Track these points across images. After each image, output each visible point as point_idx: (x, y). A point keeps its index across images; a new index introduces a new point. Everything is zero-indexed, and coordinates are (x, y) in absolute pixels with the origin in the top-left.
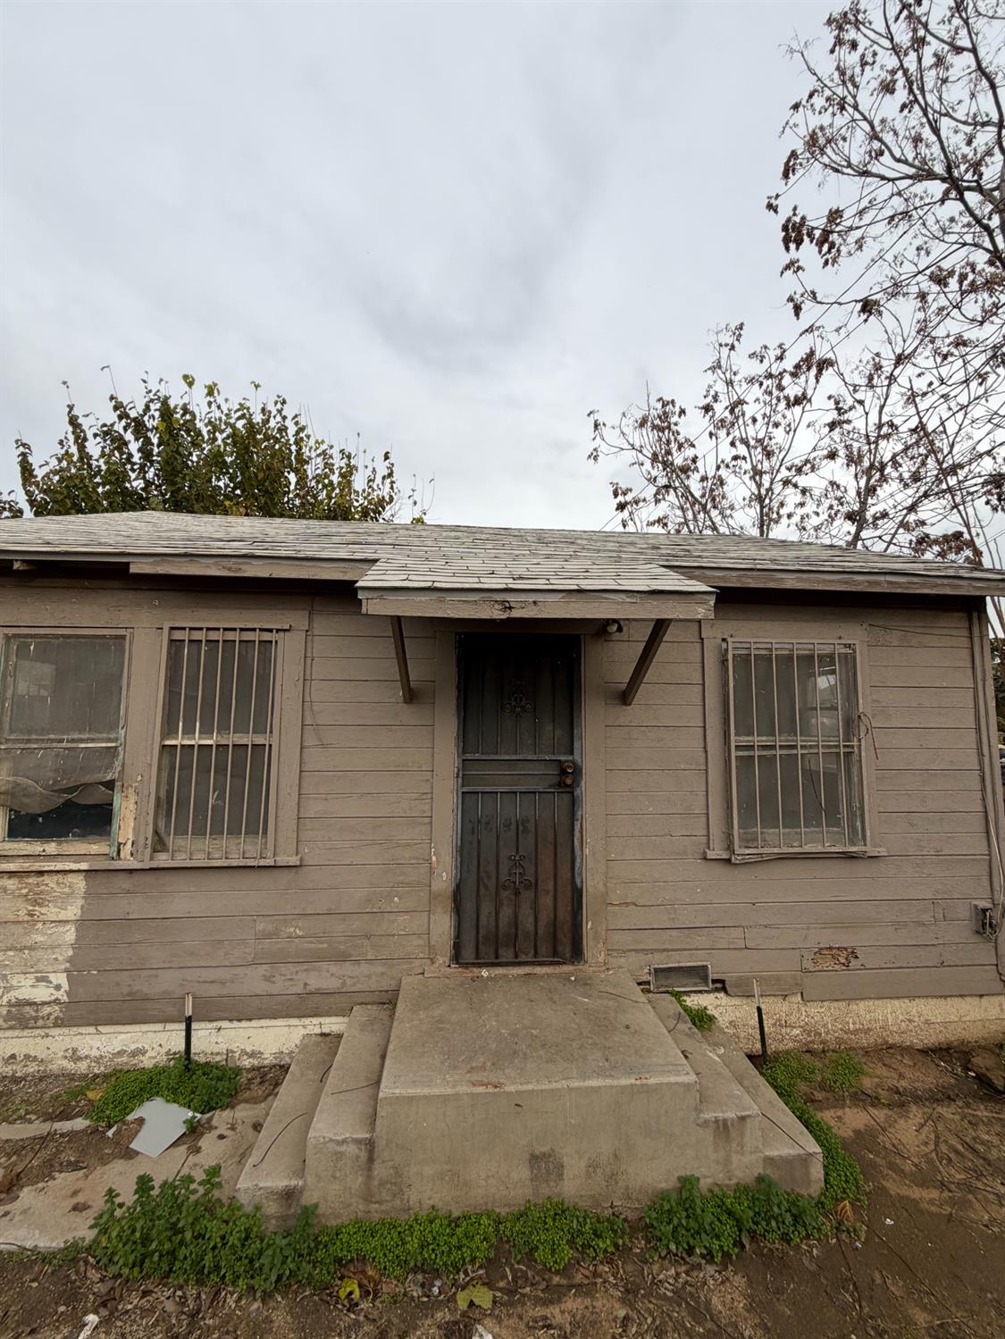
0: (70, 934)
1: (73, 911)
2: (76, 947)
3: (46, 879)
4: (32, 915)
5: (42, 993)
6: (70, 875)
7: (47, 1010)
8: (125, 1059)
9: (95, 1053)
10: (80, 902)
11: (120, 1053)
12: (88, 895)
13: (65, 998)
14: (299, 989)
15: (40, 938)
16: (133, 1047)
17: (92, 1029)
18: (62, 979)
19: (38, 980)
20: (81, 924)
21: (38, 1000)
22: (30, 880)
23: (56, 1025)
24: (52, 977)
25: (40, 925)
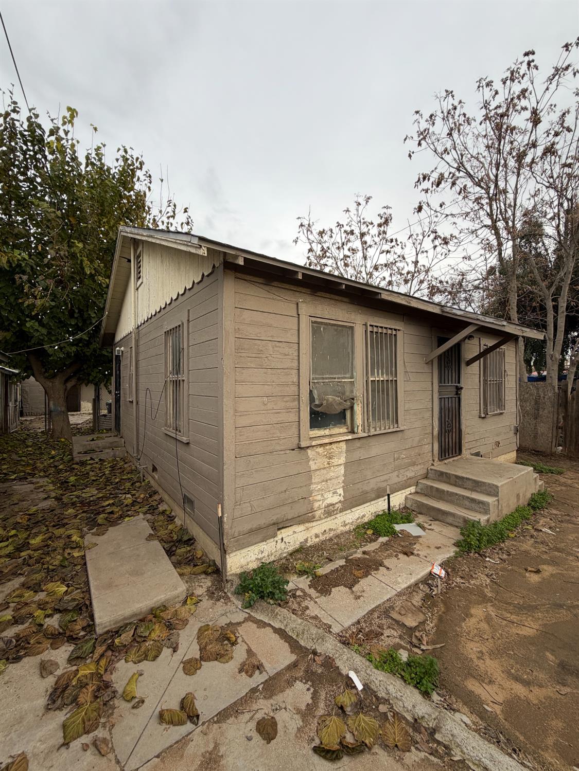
0: (342, 470)
1: (342, 460)
2: (345, 475)
3: (334, 446)
4: (329, 464)
5: (335, 499)
6: (341, 443)
7: (337, 505)
8: (360, 520)
9: (351, 521)
10: (345, 455)
11: (358, 519)
12: (347, 451)
13: (343, 500)
14: (405, 478)
15: (332, 474)
16: (362, 514)
17: (349, 511)
18: (341, 491)
19: (334, 493)
20: (346, 465)
21: (334, 503)
22: (327, 448)
23: (340, 512)
24: (338, 491)
25: (332, 468)
